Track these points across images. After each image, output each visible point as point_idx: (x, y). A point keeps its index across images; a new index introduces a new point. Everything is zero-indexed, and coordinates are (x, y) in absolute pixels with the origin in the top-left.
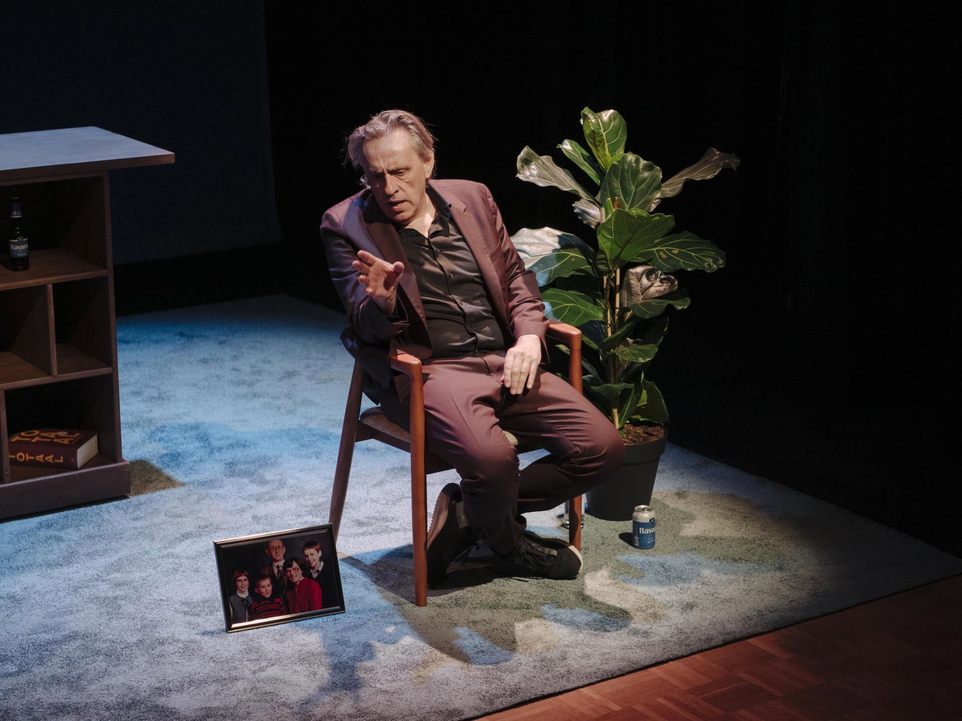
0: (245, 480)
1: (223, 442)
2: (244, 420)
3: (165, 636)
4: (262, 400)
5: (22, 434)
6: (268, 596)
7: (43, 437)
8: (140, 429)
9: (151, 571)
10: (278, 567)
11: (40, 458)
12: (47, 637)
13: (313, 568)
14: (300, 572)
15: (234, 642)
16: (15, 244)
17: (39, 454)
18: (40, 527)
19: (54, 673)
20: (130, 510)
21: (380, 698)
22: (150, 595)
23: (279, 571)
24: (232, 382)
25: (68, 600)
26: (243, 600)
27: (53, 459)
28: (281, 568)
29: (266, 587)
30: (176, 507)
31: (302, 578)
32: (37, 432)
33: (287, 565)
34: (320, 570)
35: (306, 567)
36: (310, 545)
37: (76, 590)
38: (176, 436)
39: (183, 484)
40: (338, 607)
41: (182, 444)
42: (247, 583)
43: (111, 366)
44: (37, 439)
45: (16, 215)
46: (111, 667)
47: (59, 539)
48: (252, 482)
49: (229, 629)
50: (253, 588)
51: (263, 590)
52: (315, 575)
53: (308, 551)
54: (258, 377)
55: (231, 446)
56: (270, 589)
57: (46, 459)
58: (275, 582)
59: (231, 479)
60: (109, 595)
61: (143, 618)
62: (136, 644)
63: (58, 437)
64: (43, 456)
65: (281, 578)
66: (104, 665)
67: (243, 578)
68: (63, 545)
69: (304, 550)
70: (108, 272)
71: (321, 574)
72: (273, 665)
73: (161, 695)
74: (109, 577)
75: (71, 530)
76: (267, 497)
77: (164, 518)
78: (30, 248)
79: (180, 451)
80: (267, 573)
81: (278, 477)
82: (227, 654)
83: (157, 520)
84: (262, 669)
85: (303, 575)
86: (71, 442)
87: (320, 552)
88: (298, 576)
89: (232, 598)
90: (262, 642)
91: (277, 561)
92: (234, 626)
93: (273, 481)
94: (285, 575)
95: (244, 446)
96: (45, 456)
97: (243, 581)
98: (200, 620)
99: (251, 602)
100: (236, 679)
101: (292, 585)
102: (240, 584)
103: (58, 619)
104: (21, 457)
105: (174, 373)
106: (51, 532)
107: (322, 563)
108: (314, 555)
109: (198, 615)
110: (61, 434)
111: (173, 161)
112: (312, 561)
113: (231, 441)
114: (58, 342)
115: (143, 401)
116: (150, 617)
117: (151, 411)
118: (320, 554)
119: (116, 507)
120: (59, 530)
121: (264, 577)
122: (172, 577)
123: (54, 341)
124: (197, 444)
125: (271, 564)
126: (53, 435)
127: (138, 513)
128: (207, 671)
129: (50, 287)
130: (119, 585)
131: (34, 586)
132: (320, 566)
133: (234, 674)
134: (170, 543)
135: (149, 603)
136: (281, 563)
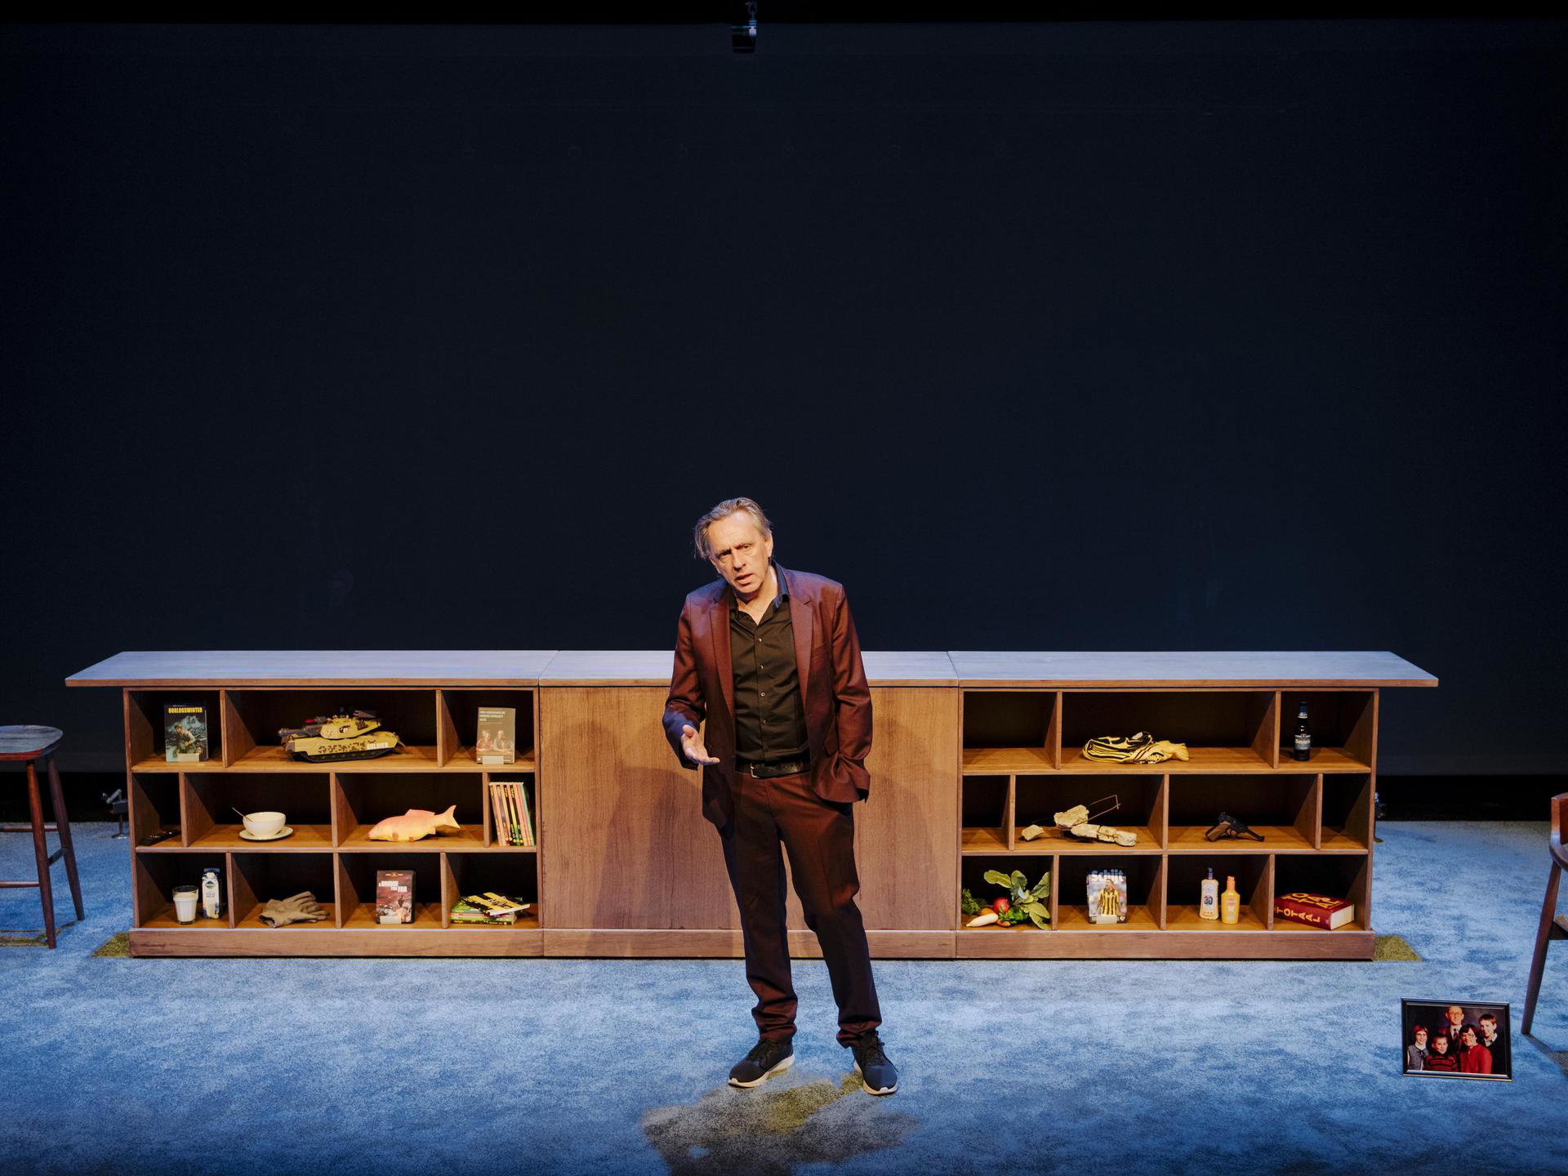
0: (1480, 967)
1: (1475, 933)
2: (1504, 920)
3: (1351, 1067)
4: (1529, 906)
5: (1294, 895)
6: (1443, 1053)
7: (1309, 900)
8: (1409, 912)
9: (1363, 1018)
10: (1455, 1030)
11: (1302, 915)
12: (1258, 1049)
13: (1487, 1038)
14: (1475, 1038)
15: (1406, 1082)
16: (1299, 739)
17: (1301, 912)
18: (1290, 970)
19: (1251, 1073)
20: (1369, 972)
21: (1507, 1150)
22: (1354, 1036)
23: (1455, 1034)
24: (1510, 887)
25: (1287, 1027)
26: (1420, 1051)
27: (1312, 918)
28: (1457, 1032)
29: (1442, 1045)
30: (1408, 976)
31: (1476, 1044)
32: (1306, 895)
33: (1464, 1030)
34: (1493, 1040)
35: (1481, 1035)
36: (1486, 1017)
37: (1297, 1020)
38: (1438, 922)
39: (1424, 960)
40: (1506, 1076)
41: (1439, 929)
42: (1425, 1038)
43: (1367, 848)
44: (1303, 900)
45: (1303, 716)
46: (1297, 1080)
47: (1301, 982)
48: (1485, 969)
49: (1405, 1072)
50: (1430, 1042)
51: (1439, 1047)
52: (1488, 1044)
53: (1484, 1022)
54: (1536, 888)
55: (1482, 938)
56: (1446, 1047)
57: (1307, 917)
58: (1450, 1041)
59: (1468, 963)
60: (1321, 1030)
61: (1340, 1051)
62: (1325, 1068)
63: (1321, 901)
64: (1304, 914)
65: (1457, 1040)
66: (1292, 1077)
67: (1422, 1032)
68: (1303, 987)
69: (1480, 1020)
70: (1371, 770)
71: (1494, 1044)
72: (1428, 1106)
73: (1326, 1107)
74: (1328, 1017)
75: (1314, 977)
76: (1492, 982)
77: (1395, 982)
78: (1312, 744)
79: (1435, 934)
80: (1444, 1033)
81: (1511, 969)
82: (1394, 1091)
83: (1387, 983)
84: (1418, 1108)
85: (1477, 1041)
86: (1329, 907)
87: (1495, 1025)
88: (1471, 1040)
89: (1410, 1048)
90: (1428, 1088)
91: (1454, 1025)
92: (1409, 1071)
93: (1503, 971)
94: (1460, 1038)
95: (1493, 940)
96: (1307, 914)
97: (1422, 1037)
98: (1385, 1062)
99: (1427, 1054)
100: (1394, 1110)
101: (1465, 1048)
102: (1418, 1037)
103: (1273, 1038)
104: (1287, 912)
105: (1462, 872)
106: (1298, 976)
107: (1496, 1035)
108: (1489, 1027)
109: (1385, 1058)
110: (1324, 899)
111: (1436, 685)
112: (1486, 1031)
113: (1483, 934)
114: (1323, 824)
115: (1423, 891)
116: (1345, 1051)
117: (1425, 899)
118: (1495, 1027)
119: (1359, 967)
120: (1305, 976)
121: (1441, 1036)
122: (1378, 1026)
123: (1320, 824)
124: (1453, 932)
125: (1449, 1027)
126: (1317, 899)
127: (1376, 975)
128: (1372, 1099)
129: (1321, 777)
130: (1332, 1024)
131: (1265, 1011)
132: (1494, 1037)
133: (1393, 1105)
134: (1390, 1001)
135: (1350, 1041)
136: (1459, 1027)
